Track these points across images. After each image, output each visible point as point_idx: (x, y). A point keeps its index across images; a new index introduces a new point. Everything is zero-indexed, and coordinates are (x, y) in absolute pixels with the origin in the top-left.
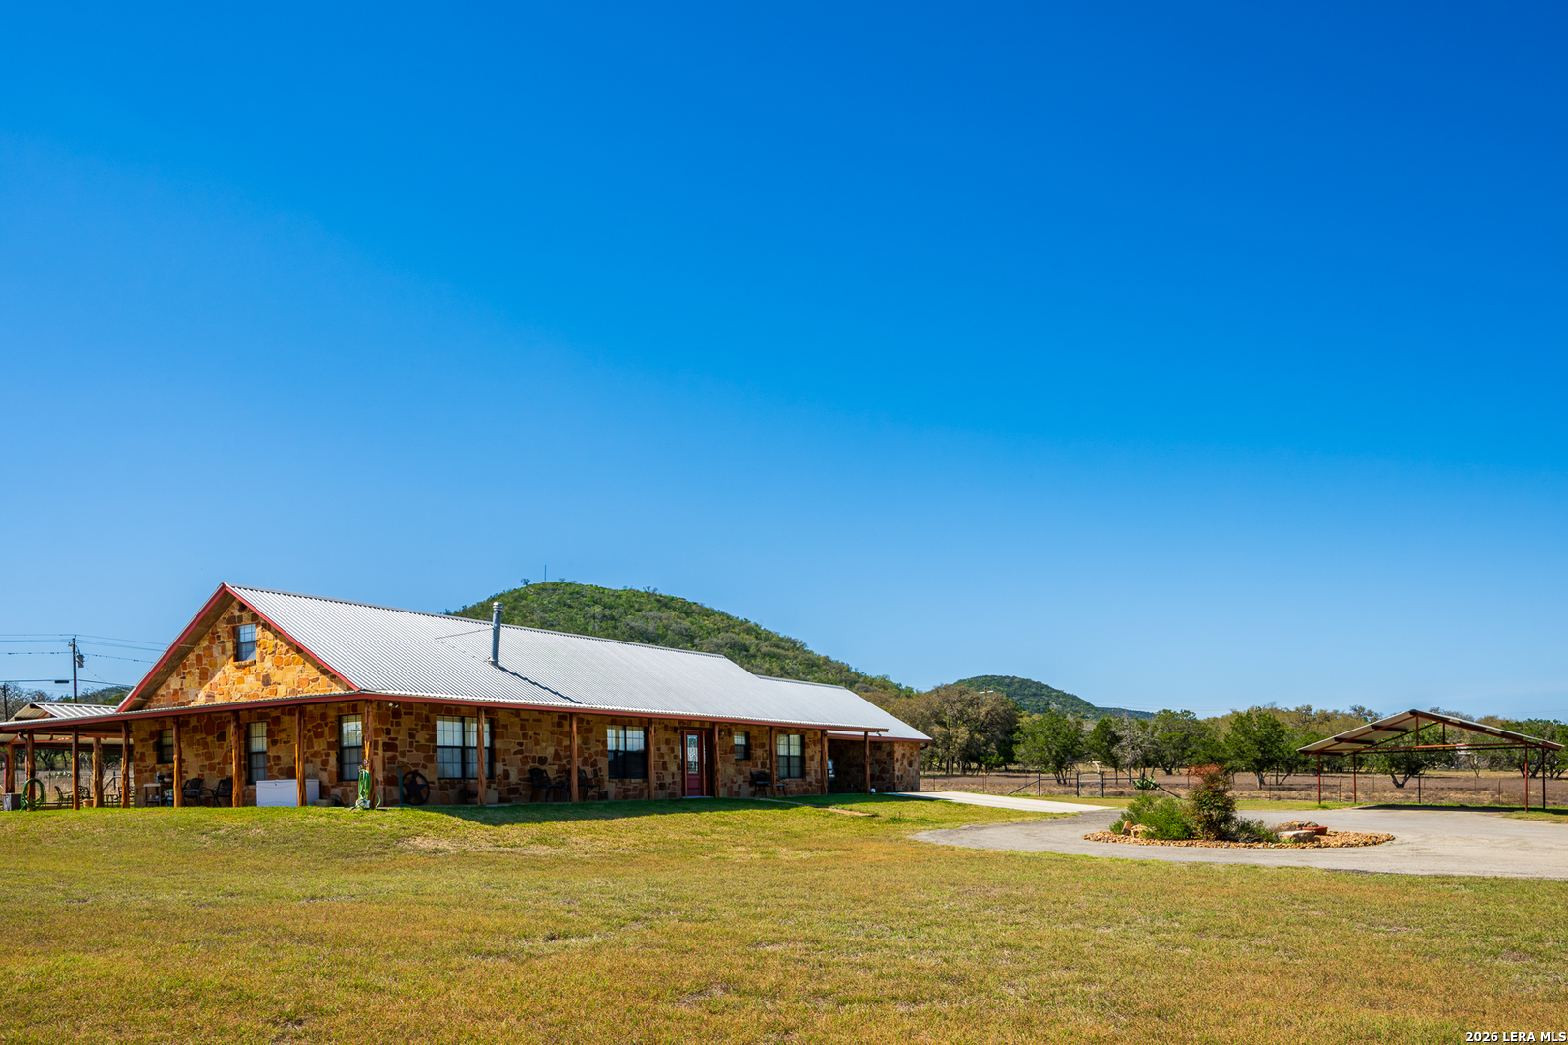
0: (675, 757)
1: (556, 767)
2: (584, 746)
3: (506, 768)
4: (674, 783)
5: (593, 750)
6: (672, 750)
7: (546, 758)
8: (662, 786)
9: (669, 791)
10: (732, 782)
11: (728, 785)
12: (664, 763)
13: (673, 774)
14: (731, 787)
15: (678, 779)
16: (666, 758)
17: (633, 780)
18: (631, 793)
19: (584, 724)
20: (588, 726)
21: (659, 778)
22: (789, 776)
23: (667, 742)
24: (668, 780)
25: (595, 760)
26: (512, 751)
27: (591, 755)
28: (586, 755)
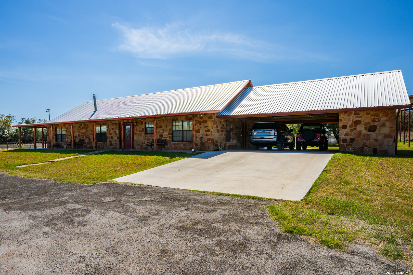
0: (116, 134)
1: (79, 139)
2: (86, 133)
3: (68, 139)
4: (116, 144)
5: (89, 133)
6: (115, 132)
7: (76, 136)
8: (111, 145)
9: (114, 147)
10: (142, 143)
11: (141, 144)
12: (112, 137)
13: (115, 140)
14: (143, 145)
15: (118, 142)
16: (113, 135)
17: (100, 143)
18: (100, 147)
19: (86, 126)
20: (87, 126)
21: (110, 142)
22: (183, 141)
23: (113, 129)
24: (113, 142)
25: (89, 137)
26: (69, 135)
27: (88, 135)
28: (87, 135)
